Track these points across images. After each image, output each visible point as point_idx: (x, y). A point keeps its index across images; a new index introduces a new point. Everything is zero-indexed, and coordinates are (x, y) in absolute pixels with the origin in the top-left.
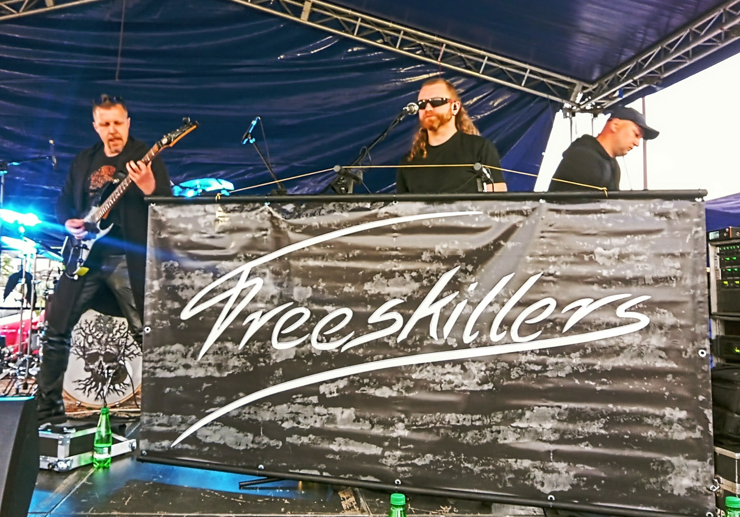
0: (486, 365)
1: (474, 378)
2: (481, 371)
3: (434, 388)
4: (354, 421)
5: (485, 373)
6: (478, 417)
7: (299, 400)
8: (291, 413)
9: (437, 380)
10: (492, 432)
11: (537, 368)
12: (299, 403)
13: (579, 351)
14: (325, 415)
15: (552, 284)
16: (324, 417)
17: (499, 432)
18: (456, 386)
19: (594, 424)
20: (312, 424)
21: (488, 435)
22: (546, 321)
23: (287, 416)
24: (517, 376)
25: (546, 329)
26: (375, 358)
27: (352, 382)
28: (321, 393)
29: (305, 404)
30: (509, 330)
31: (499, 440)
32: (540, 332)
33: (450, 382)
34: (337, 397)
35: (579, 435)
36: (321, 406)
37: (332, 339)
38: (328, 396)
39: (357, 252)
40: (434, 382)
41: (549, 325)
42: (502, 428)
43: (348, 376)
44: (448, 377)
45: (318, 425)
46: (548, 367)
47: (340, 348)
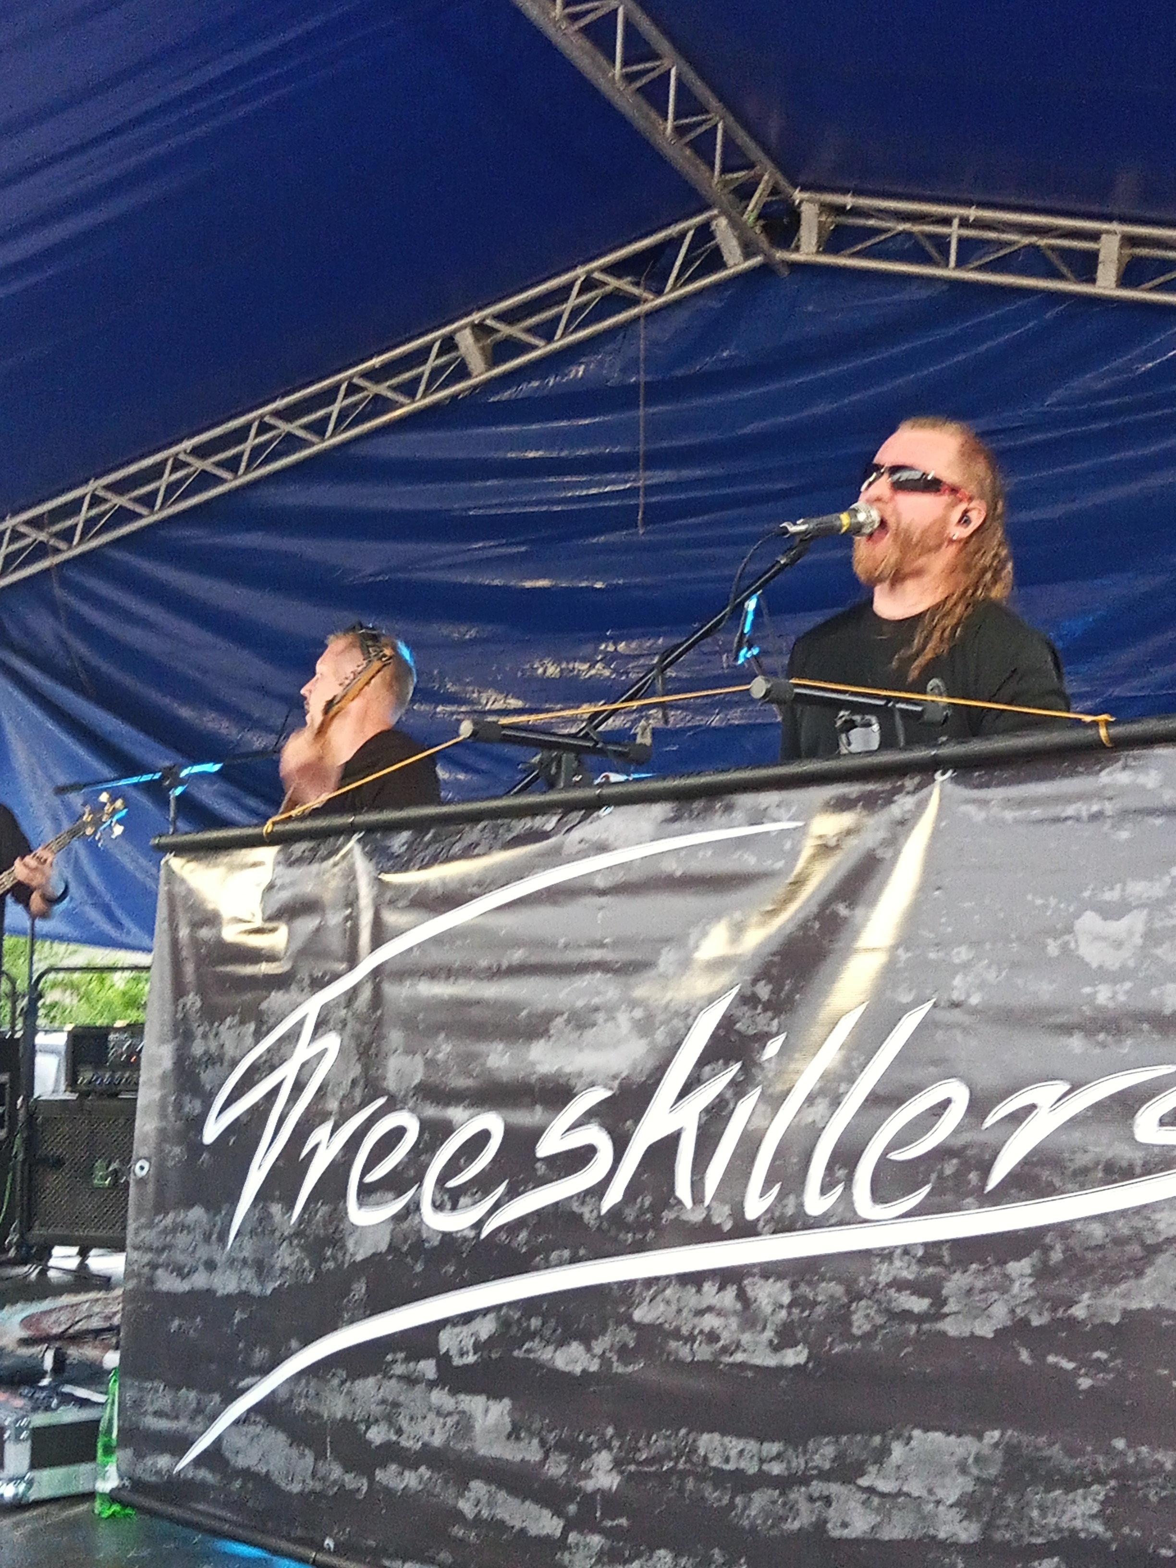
0: (793, 1287)
1: (764, 1328)
2: (781, 1306)
3: (677, 1354)
4: (509, 1436)
5: (789, 1314)
6: (774, 1448)
7: (399, 1369)
8: (383, 1402)
9: (685, 1331)
10: (811, 1499)
11: (919, 1305)
12: (400, 1378)
13: (1027, 1255)
14: (450, 1414)
15: (959, 1036)
16: (450, 1421)
17: (827, 1500)
18: (725, 1350)
19: (1074, 1502)
20: (426, 1438)
21: (804, 1506)
22: (941, 1153)
23: (377, 1410)
24: (867, 1327)
25: (940, 1177)
26: (554, 1256)
27: (505, 1324)
28: (443, 1351)
29: (411, 1380)
30: (849, 1181)
31: (829, 1526)
32: (926, 1190)
33: (712, 1337)
34: (476, 1363)
35: (1032, 1534)
36: (443, 1388)
37: (463, 1201)
38: (457, 1361)
39: (518, 956)
40: (676, 1334)
41: (950, 1167)
42: (834, 1488)
43: (498, 1308)
44: (710, 1322)
45: (437, 1441)
46: (944, 1302)
47: (478, 1225)
